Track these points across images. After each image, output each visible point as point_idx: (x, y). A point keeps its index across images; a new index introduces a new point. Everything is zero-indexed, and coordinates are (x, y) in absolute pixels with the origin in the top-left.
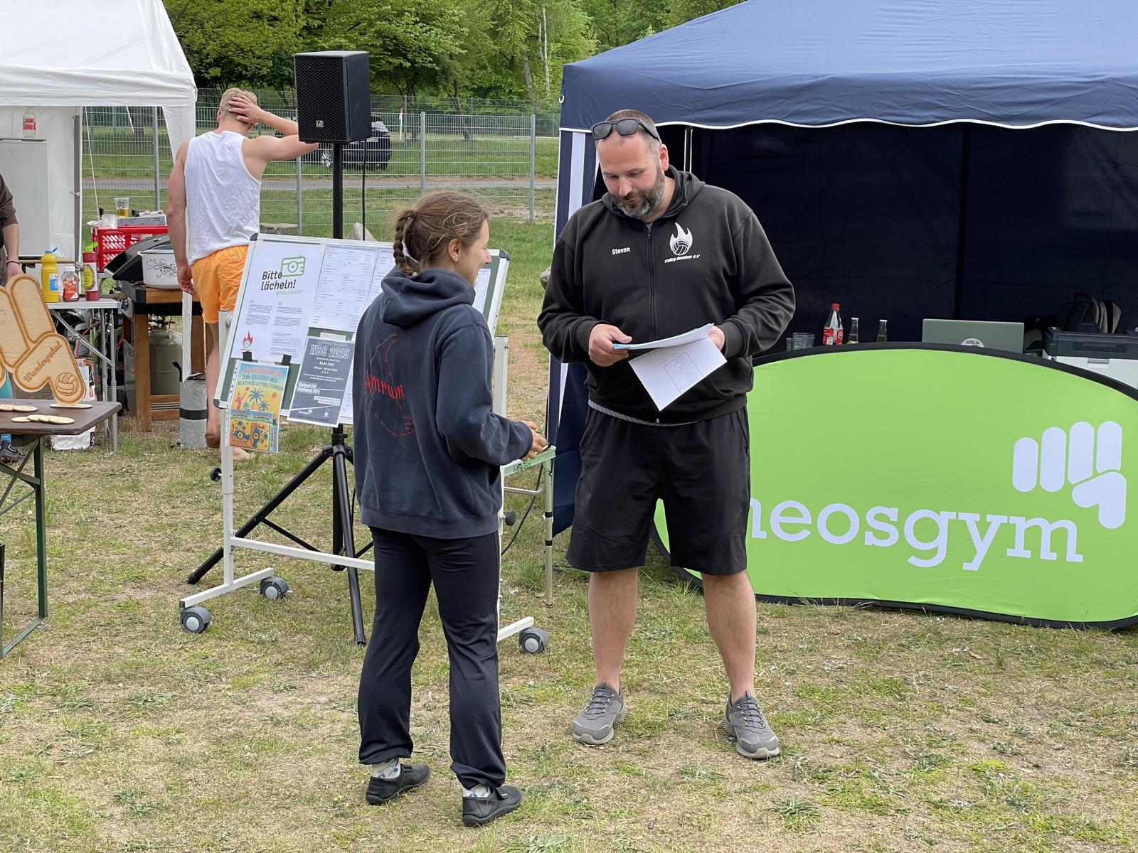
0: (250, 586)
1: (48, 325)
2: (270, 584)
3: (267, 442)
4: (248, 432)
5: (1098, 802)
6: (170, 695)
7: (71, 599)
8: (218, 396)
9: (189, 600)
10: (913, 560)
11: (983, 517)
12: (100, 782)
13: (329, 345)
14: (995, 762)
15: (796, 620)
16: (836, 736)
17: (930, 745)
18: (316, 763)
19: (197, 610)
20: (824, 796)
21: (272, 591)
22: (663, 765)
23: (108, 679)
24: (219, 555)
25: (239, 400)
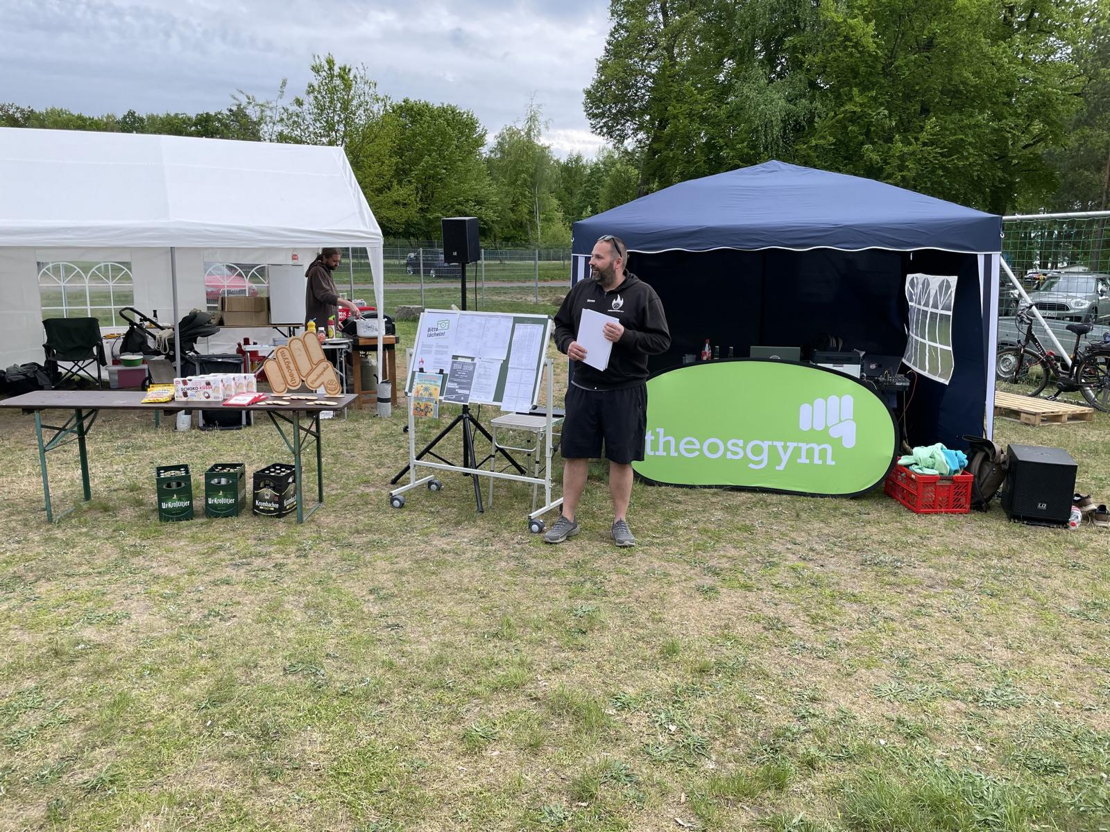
0: (423, 485)
1: (322, 356)
2: (433, 483)
3: (432, 413)
4: (422, 408)
5: (854, 582)
6: (389, 539)
7: (334, 493)
8: (407, 390)
9: (394, 492)
10: (751, 466)
11: (785, 443)
12: (360, 583)
13: (463, 364)
14: (802, 564)
15: (694, 496)
16: (722, 553)
17: (769, 556)
18: (466, 571)
19: (398, 497)
20: (720, 583)
21: (434, 487)
22: (639, 569)
23: (358, 532)
24: (408, 468)
25: (418, 392)
